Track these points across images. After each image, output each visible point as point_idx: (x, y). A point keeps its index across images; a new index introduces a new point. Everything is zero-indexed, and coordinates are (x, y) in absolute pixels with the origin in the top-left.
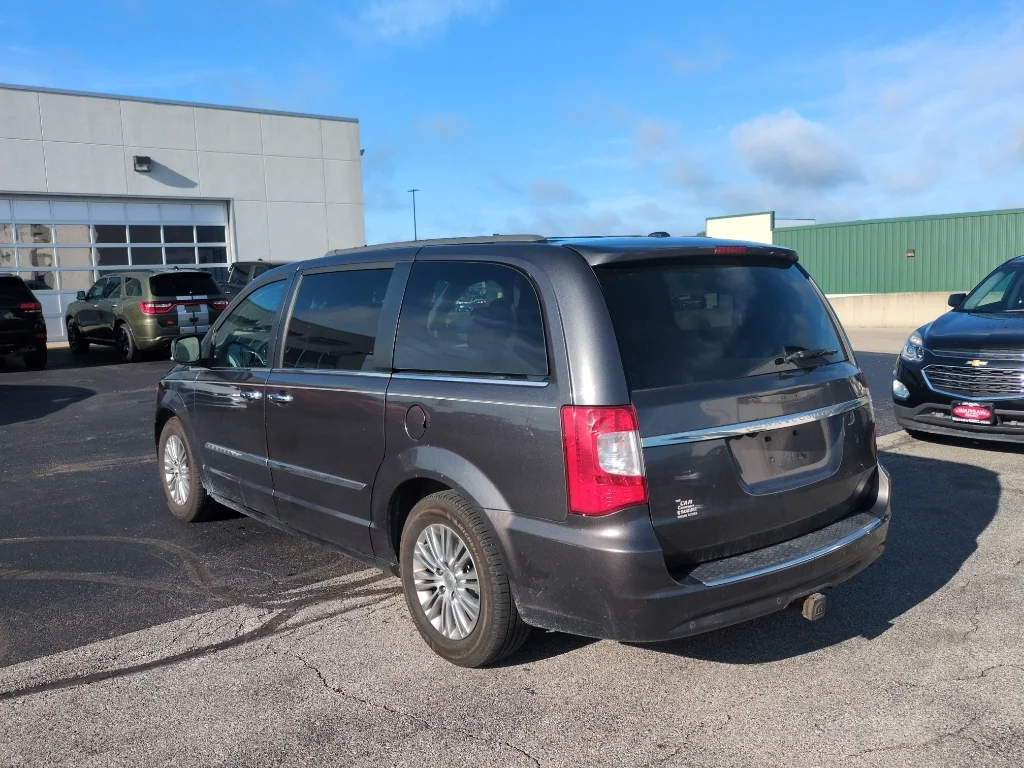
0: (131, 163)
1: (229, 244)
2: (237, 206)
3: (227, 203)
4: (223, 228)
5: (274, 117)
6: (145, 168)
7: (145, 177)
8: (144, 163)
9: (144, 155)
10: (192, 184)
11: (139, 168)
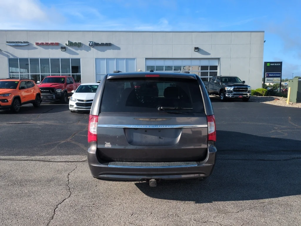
0: (194, 49)
1: (218, 71)
2: (221, 60)
3: (219, 59)
4: (217, 66)
5: (236, 33)
6: (197, 50)
7: (197, 53)
8: (197, 49)
9: (197, 47)
10: (209, 54)
11: (196, 50)
